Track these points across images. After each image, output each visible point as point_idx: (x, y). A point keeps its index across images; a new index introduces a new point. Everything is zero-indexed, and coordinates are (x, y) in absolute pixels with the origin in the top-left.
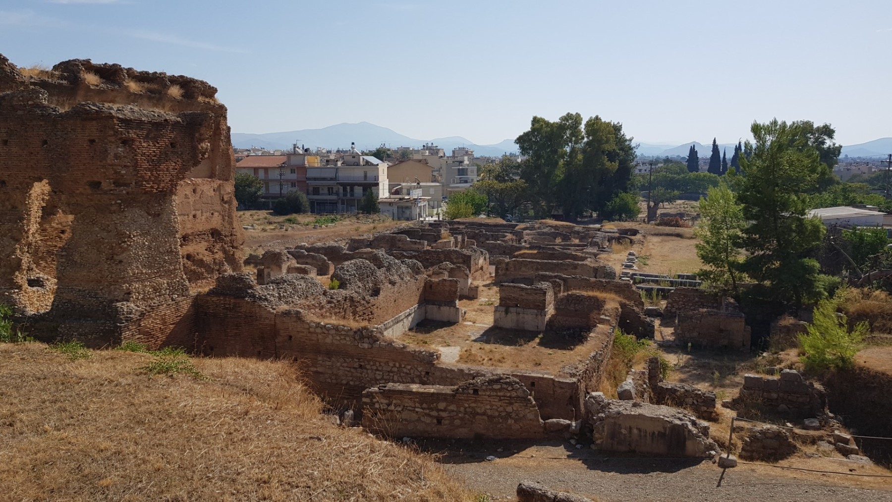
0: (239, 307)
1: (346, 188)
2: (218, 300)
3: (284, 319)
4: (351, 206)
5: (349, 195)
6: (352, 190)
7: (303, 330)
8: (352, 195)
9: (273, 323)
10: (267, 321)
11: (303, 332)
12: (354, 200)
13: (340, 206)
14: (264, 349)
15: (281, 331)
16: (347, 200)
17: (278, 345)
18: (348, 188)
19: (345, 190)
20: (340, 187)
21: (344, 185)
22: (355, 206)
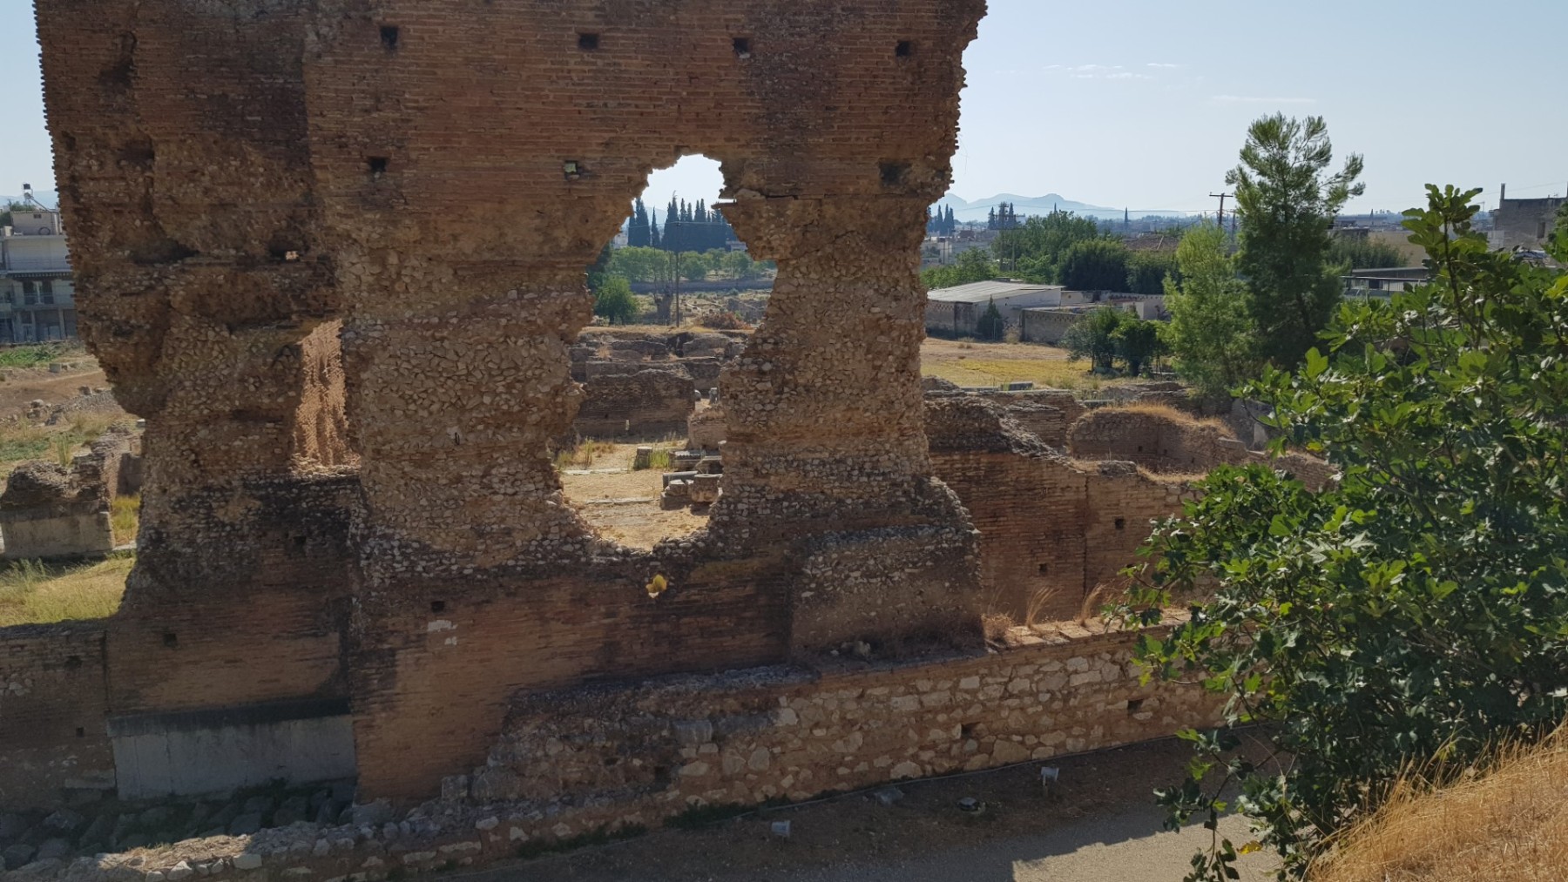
0: (1002, 472)
1: (32, 284)
2: (946, 462)
3: (1110, 484)
4: (49, 324)
5: (40, 302)
6: (47, 288)
7: (1153, 503)
8: (49, 299)
9: (1082, 496)
10: (1069, 495)
11: (1152, 507)
12: (56, 310)
13: (19, 326)
14: (1059, 557)
15: (1102, 513)
16: (36, 313)
17: (1091, 543)
18: (38, 284)
19: (28, 288)
20: (16, 283)
21: (27, 281)
22: (58, 324)
